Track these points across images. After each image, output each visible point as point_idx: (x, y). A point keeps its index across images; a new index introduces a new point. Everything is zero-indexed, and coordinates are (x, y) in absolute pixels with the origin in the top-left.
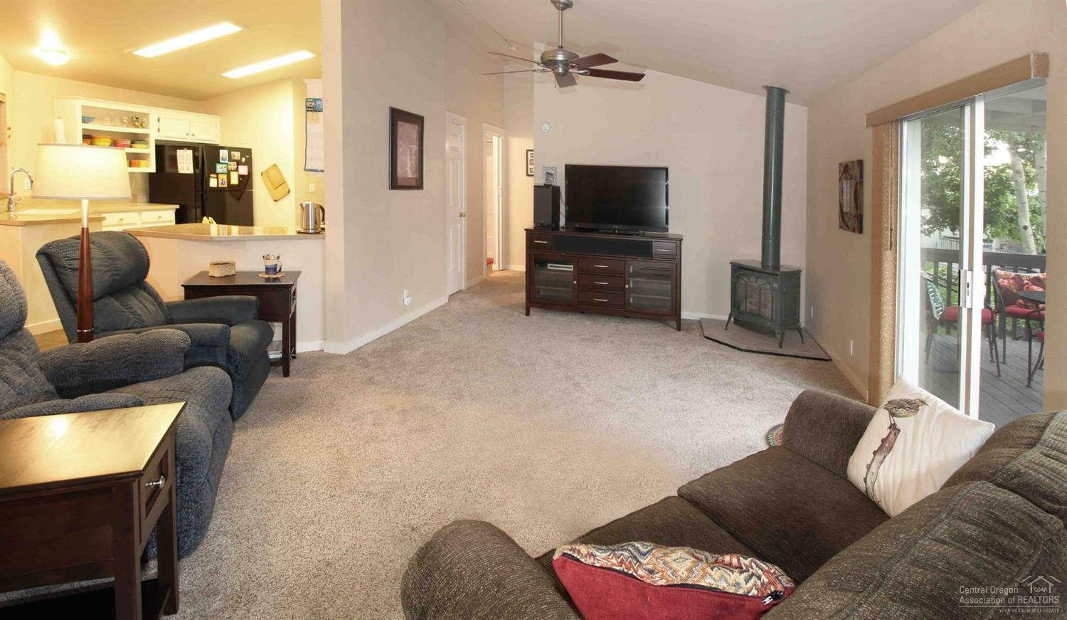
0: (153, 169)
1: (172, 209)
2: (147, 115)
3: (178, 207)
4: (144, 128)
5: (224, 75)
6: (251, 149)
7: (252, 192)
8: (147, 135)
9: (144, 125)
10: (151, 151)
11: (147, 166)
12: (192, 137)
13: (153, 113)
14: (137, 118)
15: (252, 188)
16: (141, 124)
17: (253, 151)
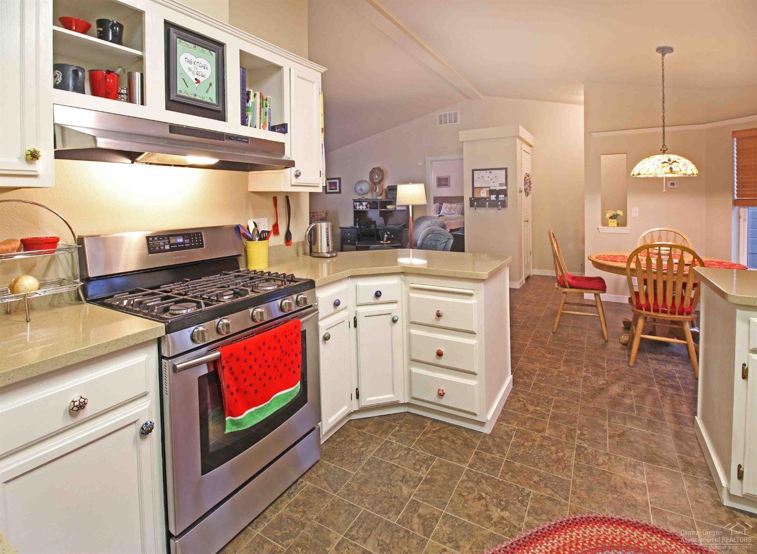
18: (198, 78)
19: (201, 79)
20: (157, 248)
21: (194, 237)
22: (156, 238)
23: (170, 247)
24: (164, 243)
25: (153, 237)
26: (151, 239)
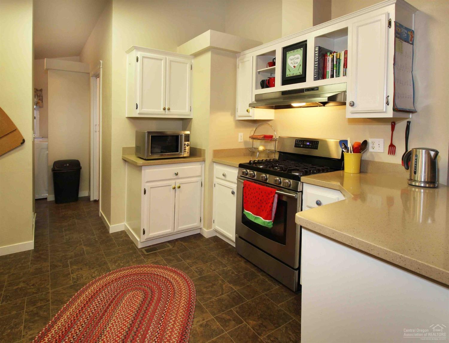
18: (294, 65)
19: (296, 65)
20: (298, 145)
21: (314, 143)
22: (299, 141)
23: (303, 146)
24: (301, 143)
25: (298, 140)
26: (297, 141)
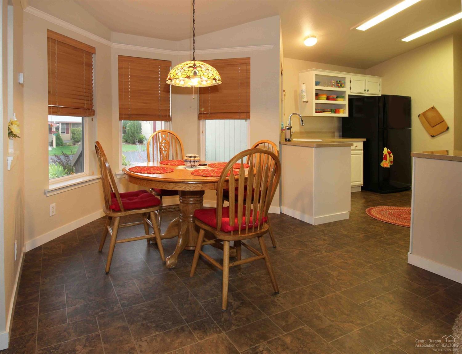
0: (346, 115)
1: (361, 141)
2: (344, 78)
3: (365, 140)
4: (342, 87)
5: (402, 40)
6: (411, 97)
7: (411, 130)
8: (344, 92)
9: (343, 85)
10: (346, 102)
11: (344, 113)
12: (367, 92)
13: (348, 77)
14: (340, 81)
15: (411, 127)
16: (341, 85)
17: (412, 98)
